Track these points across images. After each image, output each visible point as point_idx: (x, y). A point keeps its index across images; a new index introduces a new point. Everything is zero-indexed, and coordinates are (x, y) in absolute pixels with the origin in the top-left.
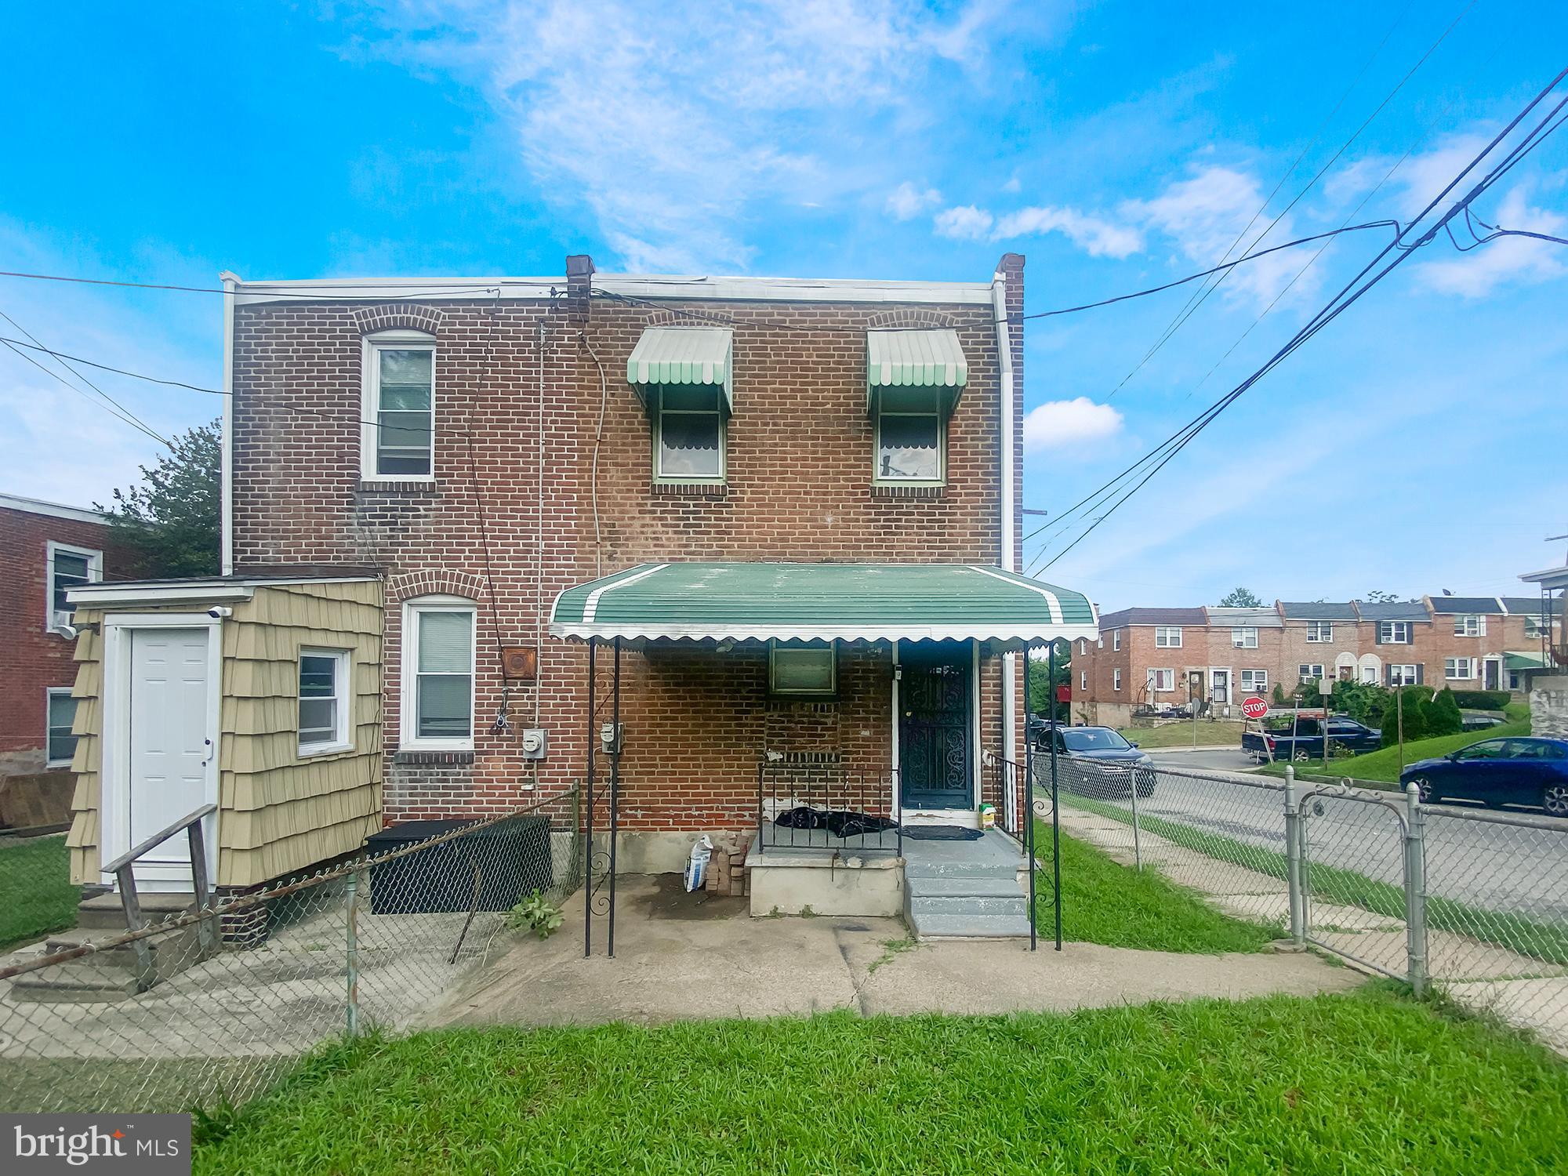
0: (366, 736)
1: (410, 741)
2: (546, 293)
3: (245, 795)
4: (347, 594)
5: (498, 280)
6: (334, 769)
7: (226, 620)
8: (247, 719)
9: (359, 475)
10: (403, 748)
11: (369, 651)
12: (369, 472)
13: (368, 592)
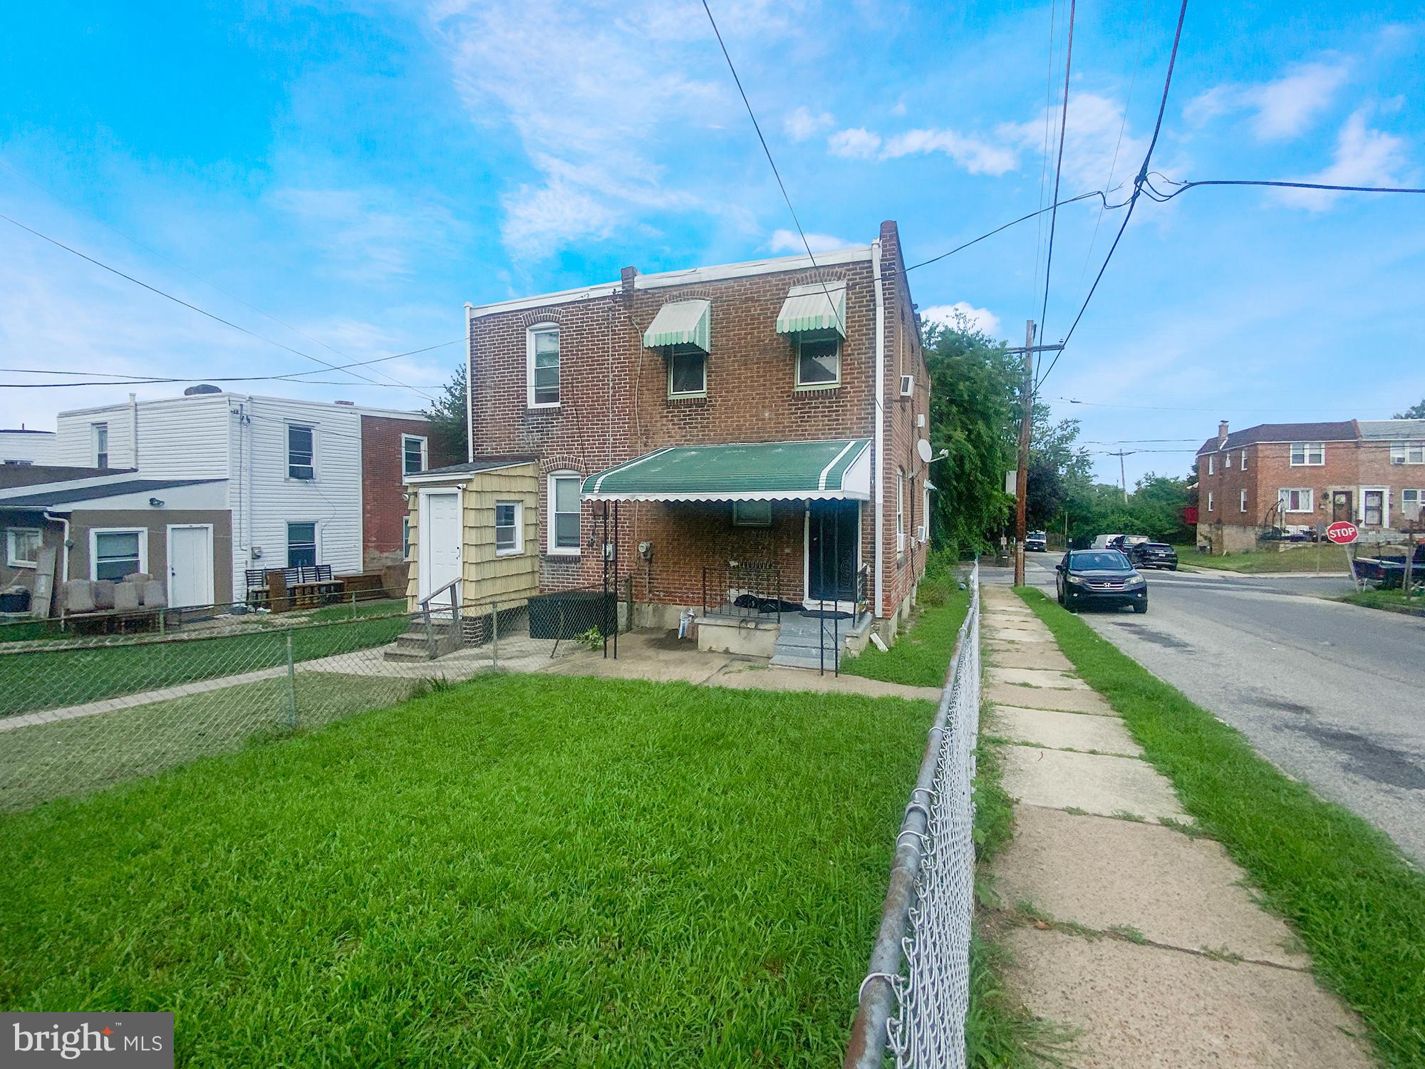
0: (530, 545)
1: (553, 550)
2: (609, 292)
3: (473, 574)
4: (519, 472)
5: (587, 288)
6: (515, 563)
7: (464, 490)
8: (473, 537)
9: (526, 406)
10: (549, 553)
11: (531, 501)
12: (532, 404)
13: (530, 470)
